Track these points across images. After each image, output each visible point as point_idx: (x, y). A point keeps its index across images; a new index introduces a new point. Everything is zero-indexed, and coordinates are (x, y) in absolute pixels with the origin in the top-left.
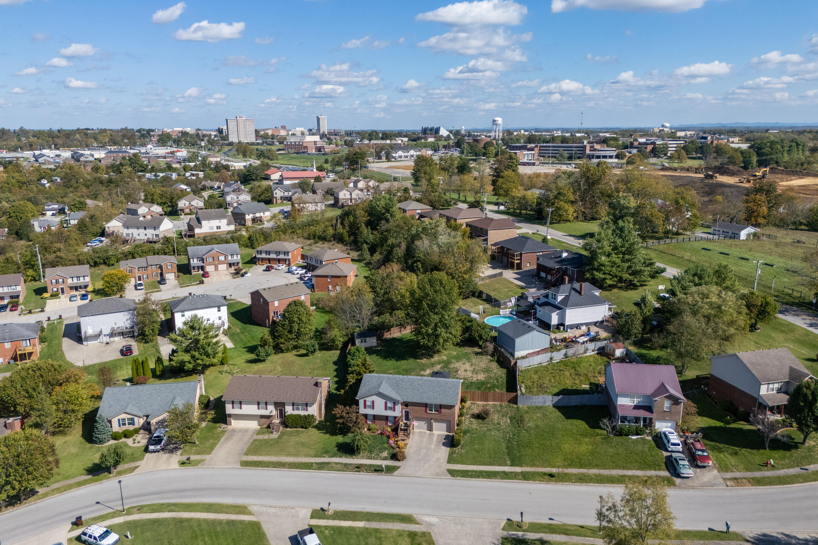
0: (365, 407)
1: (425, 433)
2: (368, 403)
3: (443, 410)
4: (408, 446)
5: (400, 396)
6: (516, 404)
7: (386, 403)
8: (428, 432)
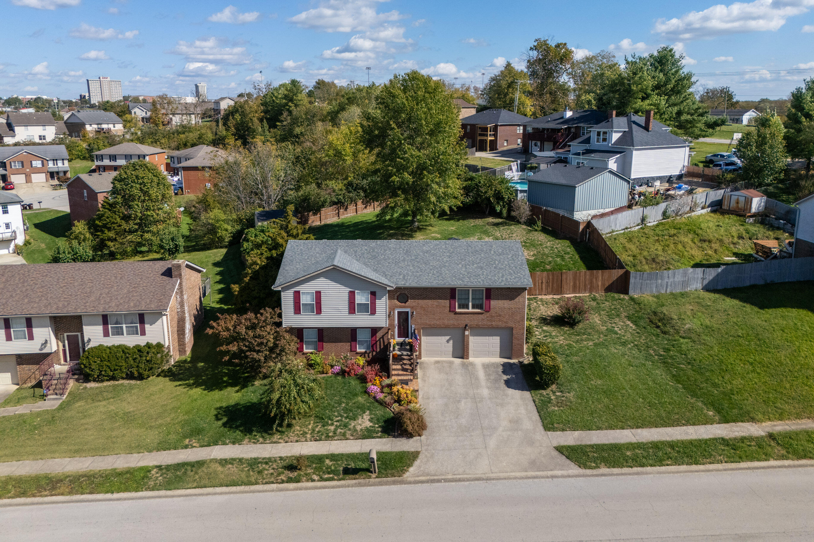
0: (297, 310)
1: (451, 363)
2: (305, 299)
3: (494, 303)
4: (421, 394)
5: (386, 276)
6: (626, 292)
7: (352, 295)
8: (458, 361)
